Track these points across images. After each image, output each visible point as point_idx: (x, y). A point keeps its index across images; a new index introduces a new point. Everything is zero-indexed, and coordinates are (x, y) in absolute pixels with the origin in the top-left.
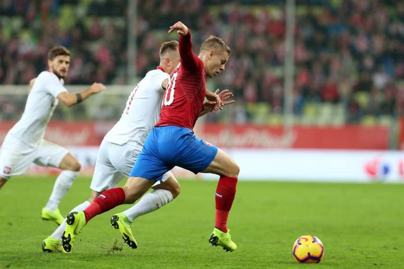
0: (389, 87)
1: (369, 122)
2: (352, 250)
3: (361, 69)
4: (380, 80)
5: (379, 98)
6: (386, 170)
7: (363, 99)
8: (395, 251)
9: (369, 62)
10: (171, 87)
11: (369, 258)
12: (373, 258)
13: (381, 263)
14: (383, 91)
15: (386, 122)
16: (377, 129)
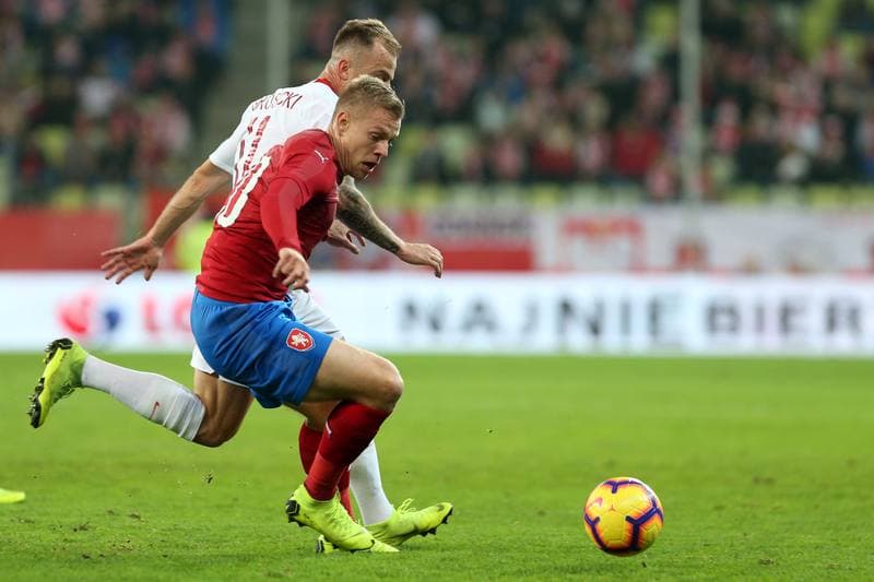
0: (118, 111)
1: (69, 201)
2: (27, 521)
3: (48, 70)
4: (97, 95)
5: (96, 140)
6: (112, 319)
7: (54, 142)
8: (136, 523)
9: (67, 52)
10: (243, 187)
11: (72, 541)
12: (81, 541)
13: (99, 552)
14: (103, 122)
15: (110, 199)
16: (88, 217)
